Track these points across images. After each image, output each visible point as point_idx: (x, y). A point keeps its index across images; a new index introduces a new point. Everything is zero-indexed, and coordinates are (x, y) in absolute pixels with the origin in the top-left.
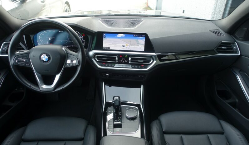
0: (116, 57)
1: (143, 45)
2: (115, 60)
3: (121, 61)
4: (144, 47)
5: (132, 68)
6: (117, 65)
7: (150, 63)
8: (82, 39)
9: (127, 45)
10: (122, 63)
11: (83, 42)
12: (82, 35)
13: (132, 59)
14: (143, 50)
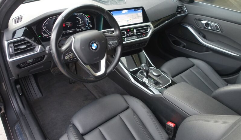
0: (124, 32)
1: (141, 17)
2: (124, 35)
3: (129, 34)
4: (142, 19)
5: (138, 38)
6: (126, 39)
7: (148, 31)
8: (88, 20)
9: (130, 19)
10: (129, 36)
11: (89, 23)
12: (88, 16)
13: (136, 30)
14: (142, 22)
